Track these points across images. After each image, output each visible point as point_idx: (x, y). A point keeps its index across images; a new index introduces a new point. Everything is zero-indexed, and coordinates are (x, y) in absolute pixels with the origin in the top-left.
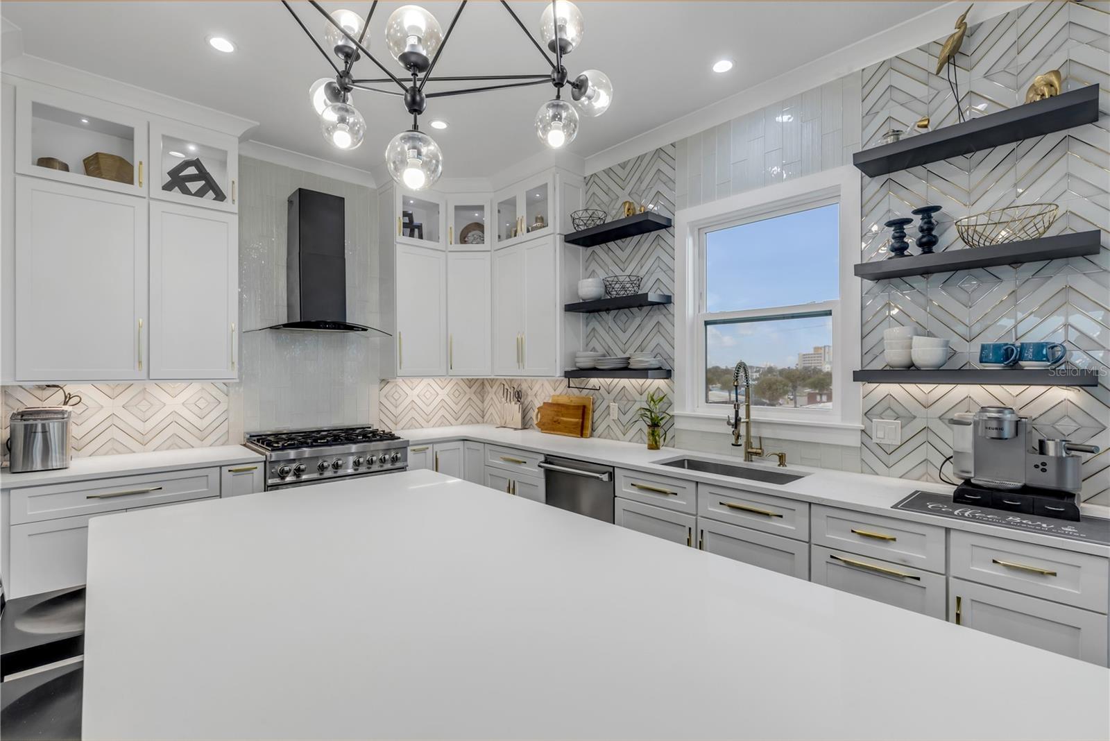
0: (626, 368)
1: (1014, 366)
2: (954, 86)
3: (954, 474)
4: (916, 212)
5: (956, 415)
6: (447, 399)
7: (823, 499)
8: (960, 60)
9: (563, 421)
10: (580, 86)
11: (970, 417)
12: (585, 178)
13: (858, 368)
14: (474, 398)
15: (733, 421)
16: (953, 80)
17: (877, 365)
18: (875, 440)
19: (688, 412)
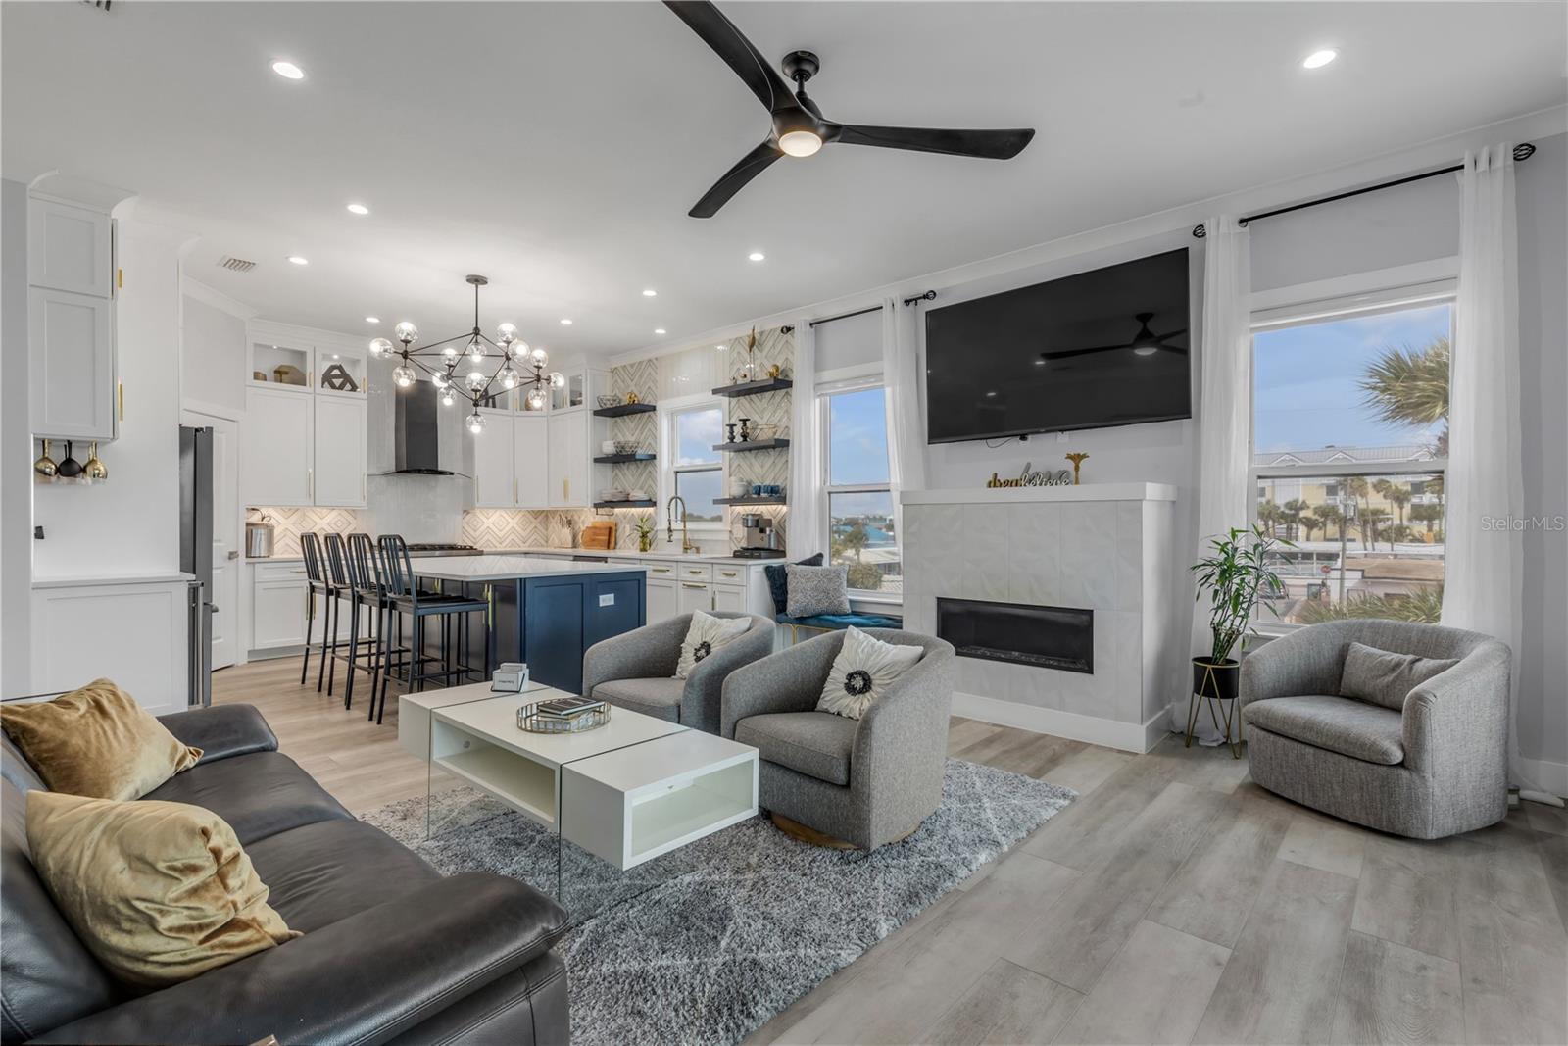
0: (627, 501)
4: (740, 420)
9: (597, 539)
10: (548, 380)
12: (612, 369)
14: (538, 526)
19: (663, 527)
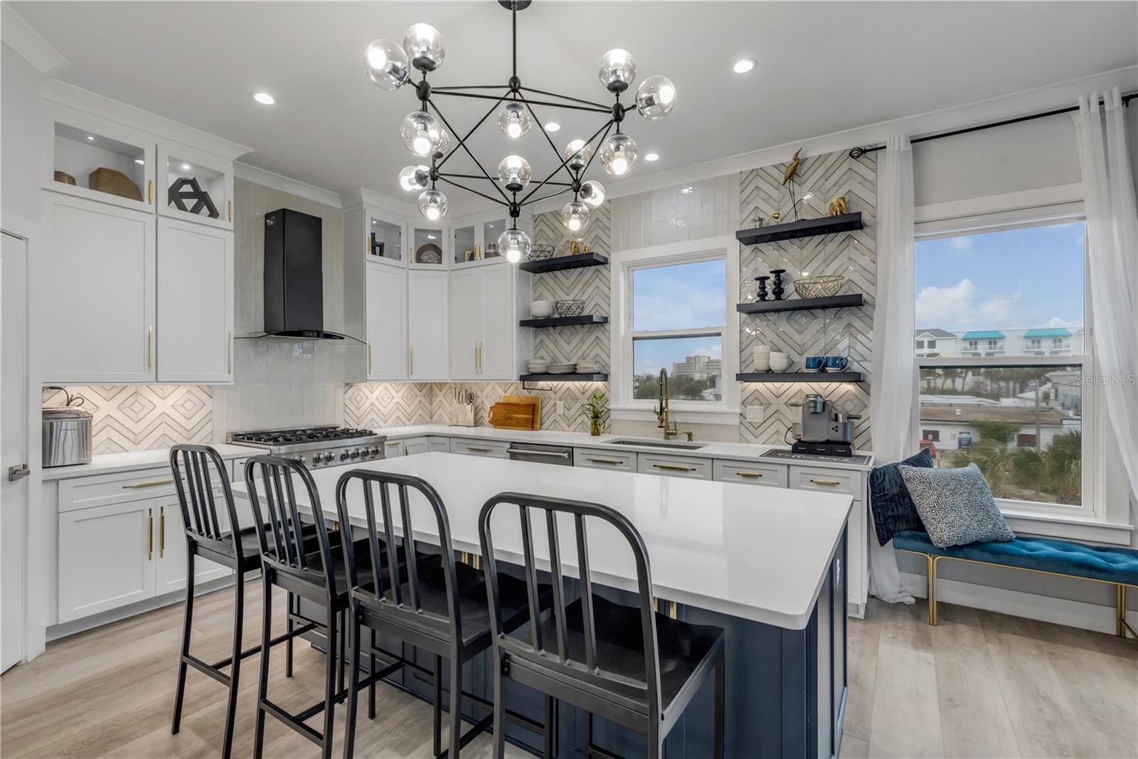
0: (573, 373)
1: (823, 370)
2: (792, 194)
3: (793, 437)
4: (772, 272)
5: (793, 401)
6: (401, 401)
7: (721, 455)
8: (796, 179)
9: (515, 417)
10: (588, 190)
11: (801, 402)
12: (533, 216)
13: (739, 373)
14: (424, 400)
15: (658, 410)
16: (792, 190)
17: (750, 370)
18: (748, 420)
19: (621, 406)
